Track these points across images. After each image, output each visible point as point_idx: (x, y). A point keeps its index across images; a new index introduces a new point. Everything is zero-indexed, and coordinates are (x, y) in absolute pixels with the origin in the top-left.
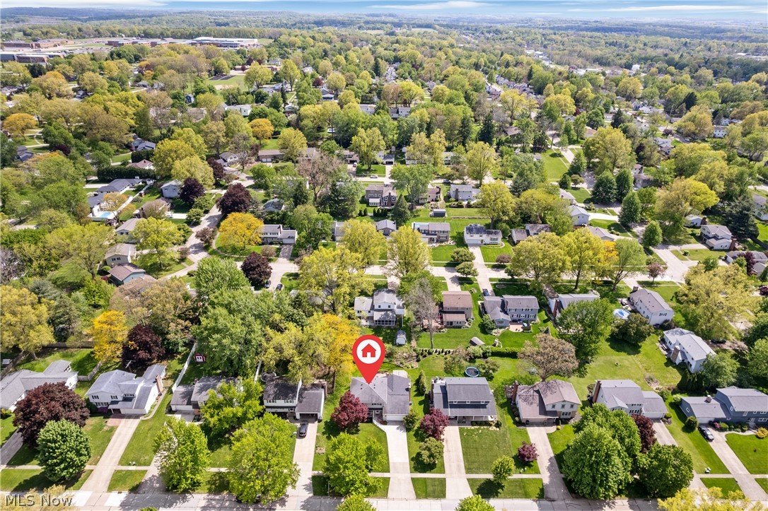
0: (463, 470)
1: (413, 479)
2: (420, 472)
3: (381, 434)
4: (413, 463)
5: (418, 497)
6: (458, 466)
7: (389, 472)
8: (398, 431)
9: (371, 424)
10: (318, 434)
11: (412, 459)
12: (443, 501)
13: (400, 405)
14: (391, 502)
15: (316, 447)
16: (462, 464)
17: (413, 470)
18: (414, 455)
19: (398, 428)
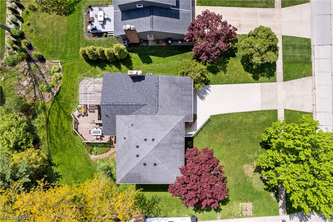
0: (269, 11)
1: (285, 79)
2: (275, 69)
3: (214, 122)
4: (261, 78)
5: (309, 74)
6: (262, 16)
7: (276, 110)
8: (207, 97)
9: (194, 140)
10: (219, 217)
11: (256, 78)
12: (313, 42)
13: (177, 92)
14: (318, 108)
15: (243, 217)
16: (260, 10)
17: (272, 78)
18: (250, 75)
19: (202, 98)
